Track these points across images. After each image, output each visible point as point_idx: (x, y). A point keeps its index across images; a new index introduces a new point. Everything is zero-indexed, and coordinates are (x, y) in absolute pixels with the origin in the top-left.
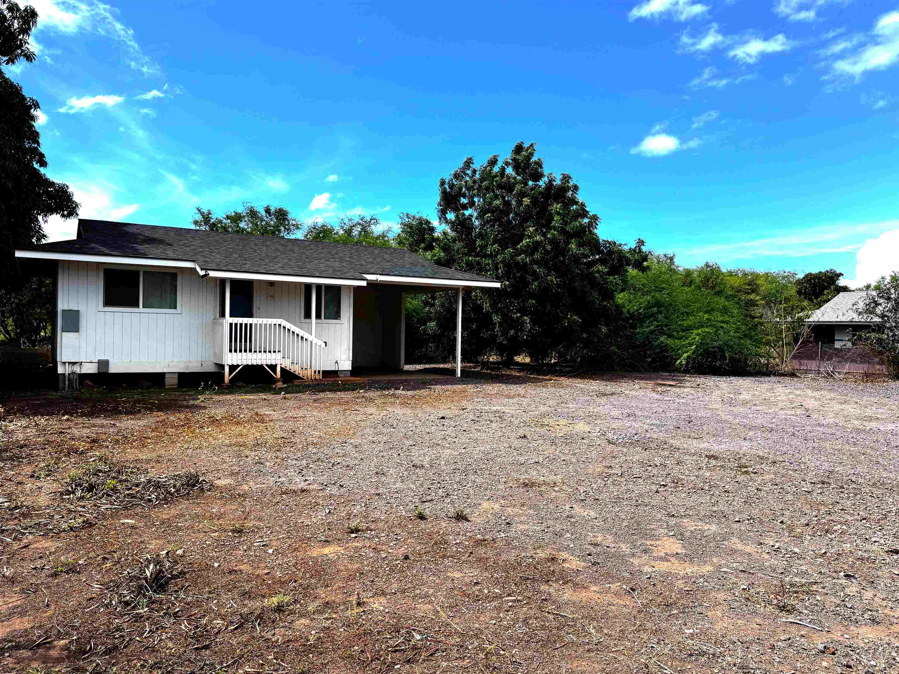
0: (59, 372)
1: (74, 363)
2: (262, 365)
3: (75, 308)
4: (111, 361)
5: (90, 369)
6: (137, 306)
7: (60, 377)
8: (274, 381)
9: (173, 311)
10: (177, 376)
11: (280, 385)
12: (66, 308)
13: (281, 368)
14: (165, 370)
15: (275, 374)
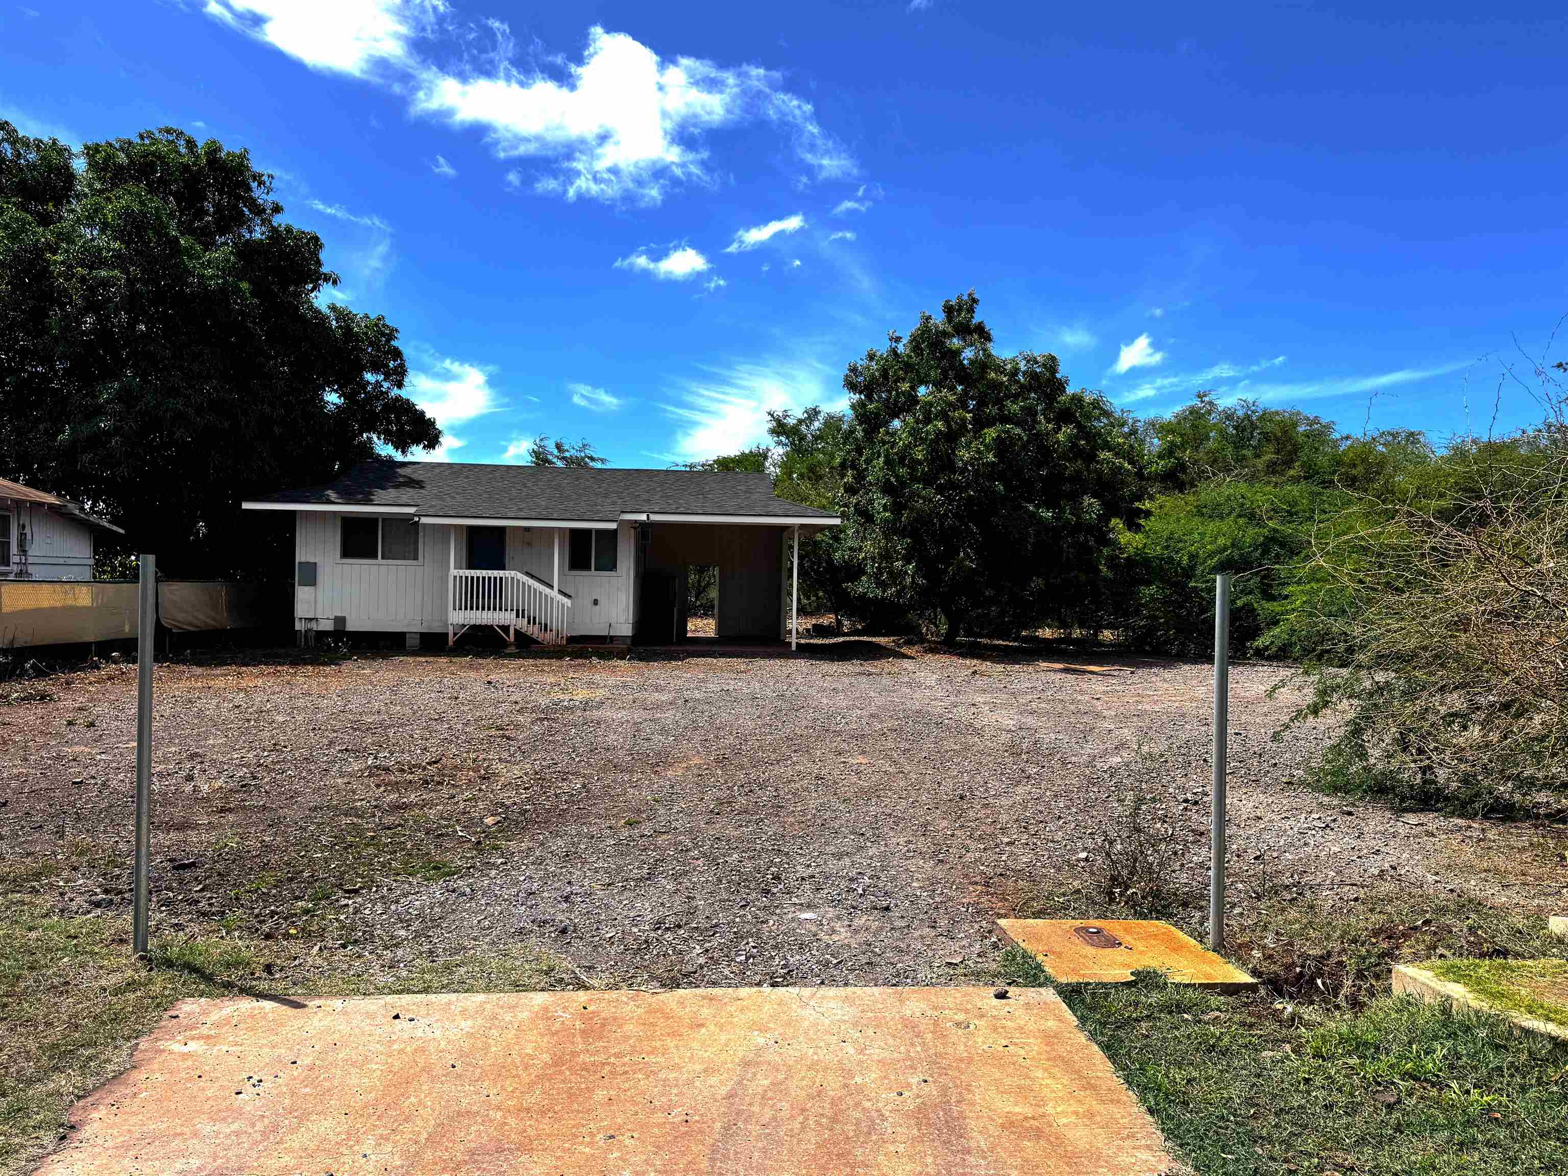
0: (296, 629)
1: (311, 620)
2: (492, 626)
3: (312, 560)
4: (347, 617)
5: (327, 626)
6: (376, 557)
7: (298, 633)
8: (505, 644)
9: (415, 562)
10: (418, 636)
11: (512, 650)
12: (303, 560)
13: (515, 630)
14: (405, 630)
15: (509, 637)
